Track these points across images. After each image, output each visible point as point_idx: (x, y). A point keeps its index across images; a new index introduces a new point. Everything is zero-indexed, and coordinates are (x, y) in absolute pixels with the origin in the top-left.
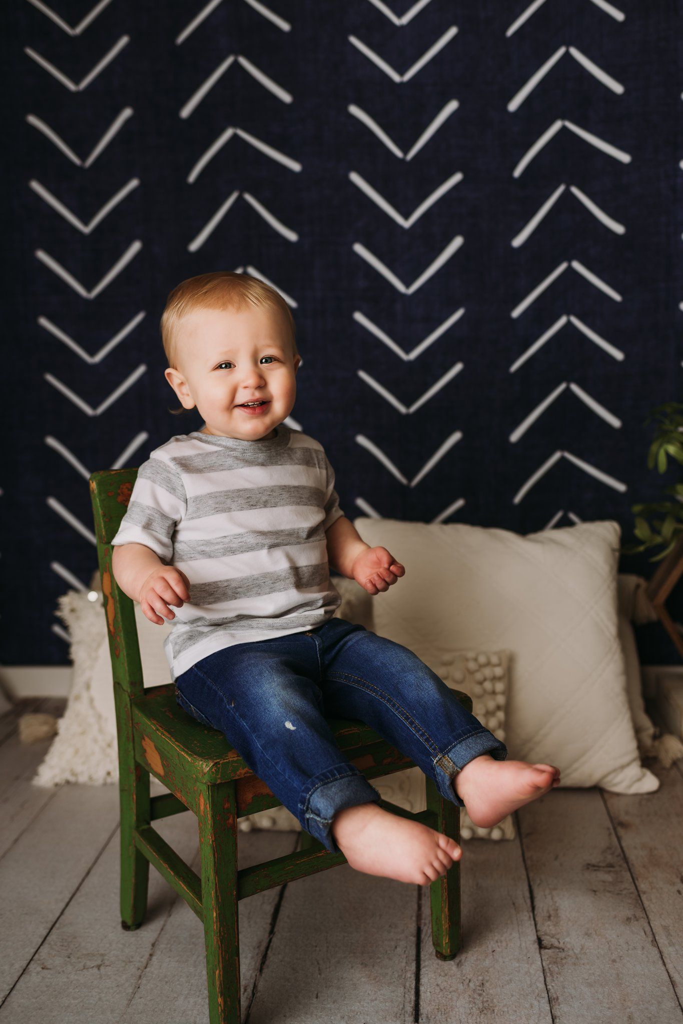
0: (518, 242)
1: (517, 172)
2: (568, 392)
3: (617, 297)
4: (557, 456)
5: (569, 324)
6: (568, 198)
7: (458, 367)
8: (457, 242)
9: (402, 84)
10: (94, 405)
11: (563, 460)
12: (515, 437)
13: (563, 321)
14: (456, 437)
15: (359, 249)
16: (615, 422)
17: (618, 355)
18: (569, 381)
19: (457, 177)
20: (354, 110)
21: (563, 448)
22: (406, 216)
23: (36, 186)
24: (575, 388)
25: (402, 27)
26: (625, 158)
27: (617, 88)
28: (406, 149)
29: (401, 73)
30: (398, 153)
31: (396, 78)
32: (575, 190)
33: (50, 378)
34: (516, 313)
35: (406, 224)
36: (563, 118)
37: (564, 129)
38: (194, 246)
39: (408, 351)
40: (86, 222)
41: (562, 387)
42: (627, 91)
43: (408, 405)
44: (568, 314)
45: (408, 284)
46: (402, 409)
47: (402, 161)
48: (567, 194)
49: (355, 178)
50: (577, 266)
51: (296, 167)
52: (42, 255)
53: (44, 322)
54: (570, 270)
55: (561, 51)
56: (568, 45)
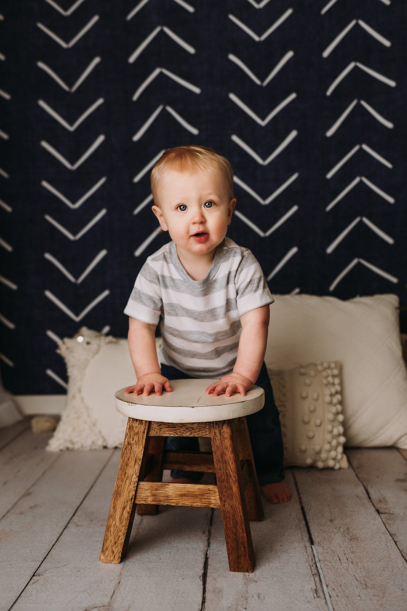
0: (330, 133)
1: (329, 92)
2: (361, 223)
3: (389, 165)
4: (355, 262)
5: (361, 182)
6: (359, 108)
7: (295, 209)
8: (294, 134)
9: (260, 42)
10: (74, 234)
11: (359, 264)
12: (330, 250)
13: (357, 180)
14: (294, 250)
15: (235, 138)
16: (390, 241)
17: (391, 200)
18: (362, 216)
19: (293, 96)
20: (232, 57)
21: (359, 257)
22: (263, 119)
23: (42, 103)
24: (366, 220)
25: (260, 10)
26: (392, 84)
27: (387, 43)
28: (262, 79)
29: (260, 35)
30: (258, 82)
31: (256, 38)
32: (363, 103)
33: (48, 218)
34: (329, 175)
35: (263, 123)
36: (356, 60)
37: (356, 68)
38: (136, 138)
39: (264, 198)
40: (71, 124)
41: (357, 220)
42: (393, 45)
43: (265, 231)
44: (361, 175)
45: (264, 159)
46: (261, 234)
47: (260, 87)
48: (359, 105)
49: (233, 97)
50: (365, 147)
51: (197, 90)
52: (44, 144)
53: (45, 184)
54: (361, 150)
55: (353, 23)
56: (357, 19)
